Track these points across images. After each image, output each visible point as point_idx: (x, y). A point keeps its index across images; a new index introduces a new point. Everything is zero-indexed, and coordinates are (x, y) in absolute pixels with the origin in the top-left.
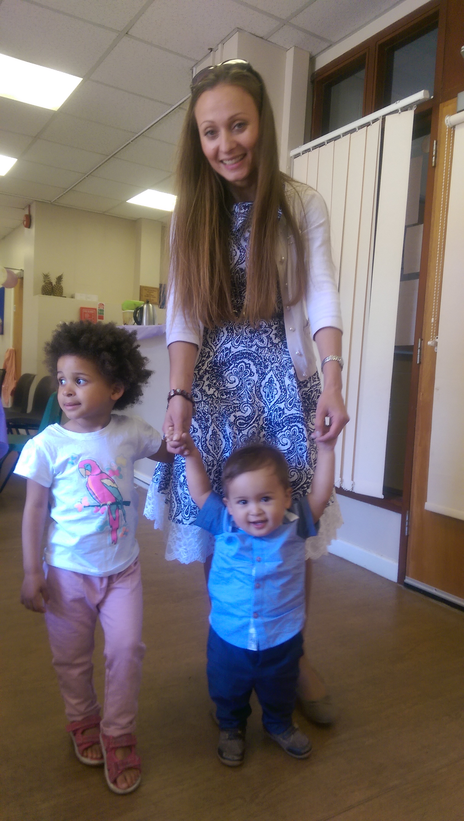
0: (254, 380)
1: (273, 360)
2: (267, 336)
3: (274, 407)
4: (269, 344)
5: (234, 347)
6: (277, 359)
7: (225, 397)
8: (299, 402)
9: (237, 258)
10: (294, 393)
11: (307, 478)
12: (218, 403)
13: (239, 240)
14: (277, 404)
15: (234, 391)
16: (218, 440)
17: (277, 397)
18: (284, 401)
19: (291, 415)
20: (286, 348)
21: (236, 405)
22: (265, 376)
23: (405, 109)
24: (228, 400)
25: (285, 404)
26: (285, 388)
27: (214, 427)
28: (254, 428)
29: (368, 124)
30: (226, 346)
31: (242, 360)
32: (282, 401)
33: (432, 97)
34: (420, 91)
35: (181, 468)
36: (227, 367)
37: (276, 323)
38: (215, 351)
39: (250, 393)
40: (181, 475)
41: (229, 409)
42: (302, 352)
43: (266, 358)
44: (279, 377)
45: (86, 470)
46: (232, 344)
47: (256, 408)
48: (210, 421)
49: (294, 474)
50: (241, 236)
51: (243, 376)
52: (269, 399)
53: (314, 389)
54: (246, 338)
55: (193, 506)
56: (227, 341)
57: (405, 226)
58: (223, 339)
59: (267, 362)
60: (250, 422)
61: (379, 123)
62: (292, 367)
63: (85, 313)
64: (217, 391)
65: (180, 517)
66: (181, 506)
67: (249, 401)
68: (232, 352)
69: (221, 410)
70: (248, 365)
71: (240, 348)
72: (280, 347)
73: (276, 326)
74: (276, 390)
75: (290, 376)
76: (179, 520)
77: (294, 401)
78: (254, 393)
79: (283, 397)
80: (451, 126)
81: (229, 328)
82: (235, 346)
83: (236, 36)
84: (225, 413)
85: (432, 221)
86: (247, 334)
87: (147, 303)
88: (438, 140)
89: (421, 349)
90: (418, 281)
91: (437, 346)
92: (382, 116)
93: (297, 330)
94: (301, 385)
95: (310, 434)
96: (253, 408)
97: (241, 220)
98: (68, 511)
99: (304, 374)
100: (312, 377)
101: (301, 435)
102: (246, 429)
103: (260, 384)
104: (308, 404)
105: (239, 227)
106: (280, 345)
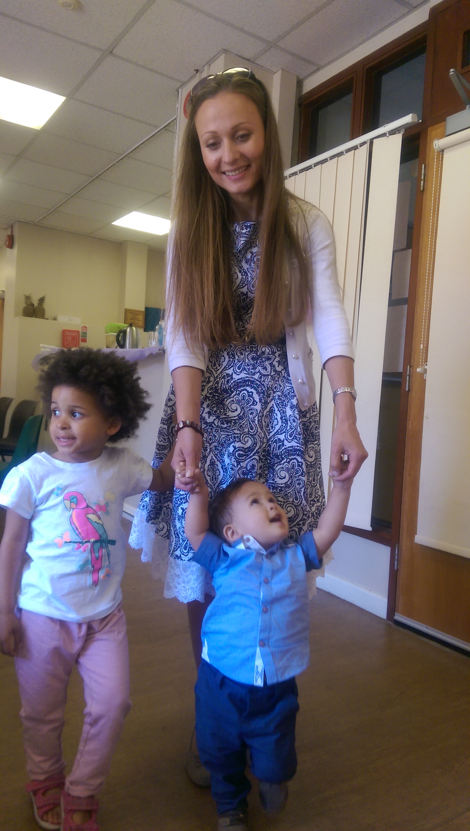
0: (257, 410)
1: (275, 389)
2: (270, 363)
3: (273, 438)
4: (272, 372)
5: (235, 373)
6: (280, 388)
7: (225, 426)
8: (299, 434)
9: (238, 281)
10: (295, 424)
11: (303, 514)
12: (218, 431)
13: (241, 261)
14: (277, 435)
15: (235, 420)
16: (216, 470)
17: (277, 427)
18: (284, 432)
19: (291, 447)
20: (289, 376)
21: (236, 435)
22: (267, 405)
23: (393, 132)
24: (228, 429)
25: (285, 436)
26: (286, 418)
27: (212, 456)
28: (254, 460)
29: (355, 148)
30: (228, 372)
31: (244, 387)
32: (282, 432)
33: (420, 121)
34: (409, 114)
35: (180, 500)
36: (228, 395)
37: (279, 349)
38: (215, 376)
39: (251, 423)
40: (180, 508)
41: (229, 438)
42: (305, 380)
43: (269, 386)
44: (280, 407)
45: (71, 502)
46: (233, 370)
47: (258, 440)
48: (209, 450)
49: (291, 510)
50: (242, 258)
51: (246, 404)
52: (268, 429)
53: (313, 420)
54: (248, 365)
56: (229, 366)
57: (393, 251)
58: (225, 364)
59: (270, 390)
60: (250, 454)
61: (366, 147)
62: (295, 397)
63: (67, 336)
64: (217, 419)
65: (178, 553)
66: (180, 541)
67: (250, 431)
68: (234, 379)
69: (221, 439)
70: (251, 394)
71: (243, 375)
72: (283, 375)
73: (279, 352)
74: (276, 421)
75: (292, 406)
76: (177, 556)
77: (294, 433)
78: (256, 422)
79: (284, 428)
80: (439, 150)
81: (231, 353)
82: (237, 373)
83: (223, 57)
84: (225, 443)
85: (420, 246)
86: (249, 361)
87: (131, 325)
88: (426, 164)
89: (409, 376)
90: (406, 307)
91: (426, 373)
92: (371, 140)
93: (300, 357)
94: (301, 415)
95: (307, 467)
96: (254, 440)
97: (243, 240)
98: (47, 546)
99: (306, 404)
100: (311, 407)
101: (299, 469)
102: (245, 461)
103: (263, 413)
104: (306, 436)
105: (241, 248)
106: (283, 373)
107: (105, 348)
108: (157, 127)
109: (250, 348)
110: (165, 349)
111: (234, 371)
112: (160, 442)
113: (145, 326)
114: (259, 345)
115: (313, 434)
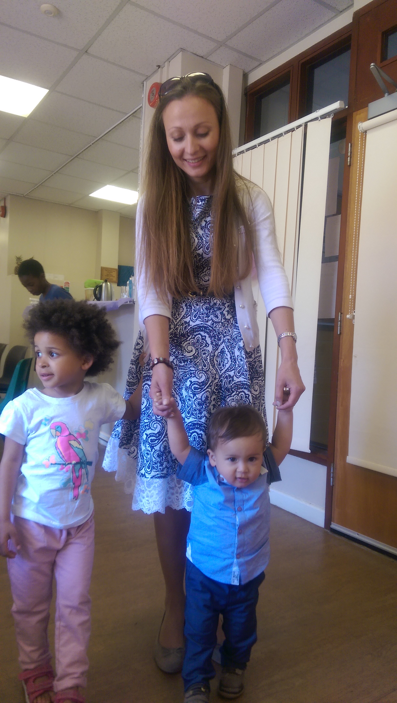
0: (209, 350)
1: (225, 334)
2: (221, 312)
3: (224, 375)
4: (223, 319)
5: (192, 321)
6: (229, 333)
7: (183, 364)
8: (246, 371)
10: (243, 363)
12: (177, 369)
13: (197, 228)
14: (227, 372)
15: (191, 359)
17: (228, 366)
18: (234, 369)
19: (239, 382)
20: (237, 323)
21: (192, 372)
22: (218, 347)
23: (324, 117)
24: (185, 367)
25: (234, 373)
26: (235, 358)
28: (207, 393)
29: (292, 130)
30: (185, 320)
31: (199, 332)
32: (232, 369)
33: (347, 107)
34: (337, 101)
36: (185, 338)
37: (228, 301)
38: (175, 324)
39: (204, 361)
42: (250, 326)
43: (220, 331)
44: (230, 349)
45: (56, 431)
47: (210, 375)
50: (198, 225)
51: (200, 346)
52: (220, 367)
53: (257, 360)
54: (203, 314)
55: (154, 462)
56: (186, 315)
57: (326, 217)
59: (220, 335)
60: (204, 387)
61: (302, 129)
62: (242, 341)
64: (176, 359)
67: (203, 368)
68: (191, 325)
69: (179, 376)
70: (204, 337)
71: (198, 322)
72: (232, 322)
73: (228, 304)
74: (227, 360)
75: (240, 348)
77: (242, 370)
78: (209, 361)
79: (233, 366)
80: (363, 131)
81: (188, 304)
82: (193, 320)
83: (180, 56)
84: (183, 379)
85: (348, 212)
86: (203, 310)
87: (106, 281)
88: (352, 143)
89: (340, 321)
90: (337, 263)
91: (354, 319)
92: (305, 123)
93: (246, 306)
94: (247, 356)
95: (253, 400)
96: (207, 375)
97: (199, 211)
98: (37, 466)
99: (251, 346)
100: (256, 350)
101: (247, 400)
102: (200, 393)
103: (214, 354)
104: (252, 373)
105: (197, 218)
106: (231, 321)
108: (126, 114)
109: (204, 300)
110: (135, 301)
111: (190, 319)
112: (130, 379)
113: (118, 281)
114: (212, 298)
115: (258, 372)
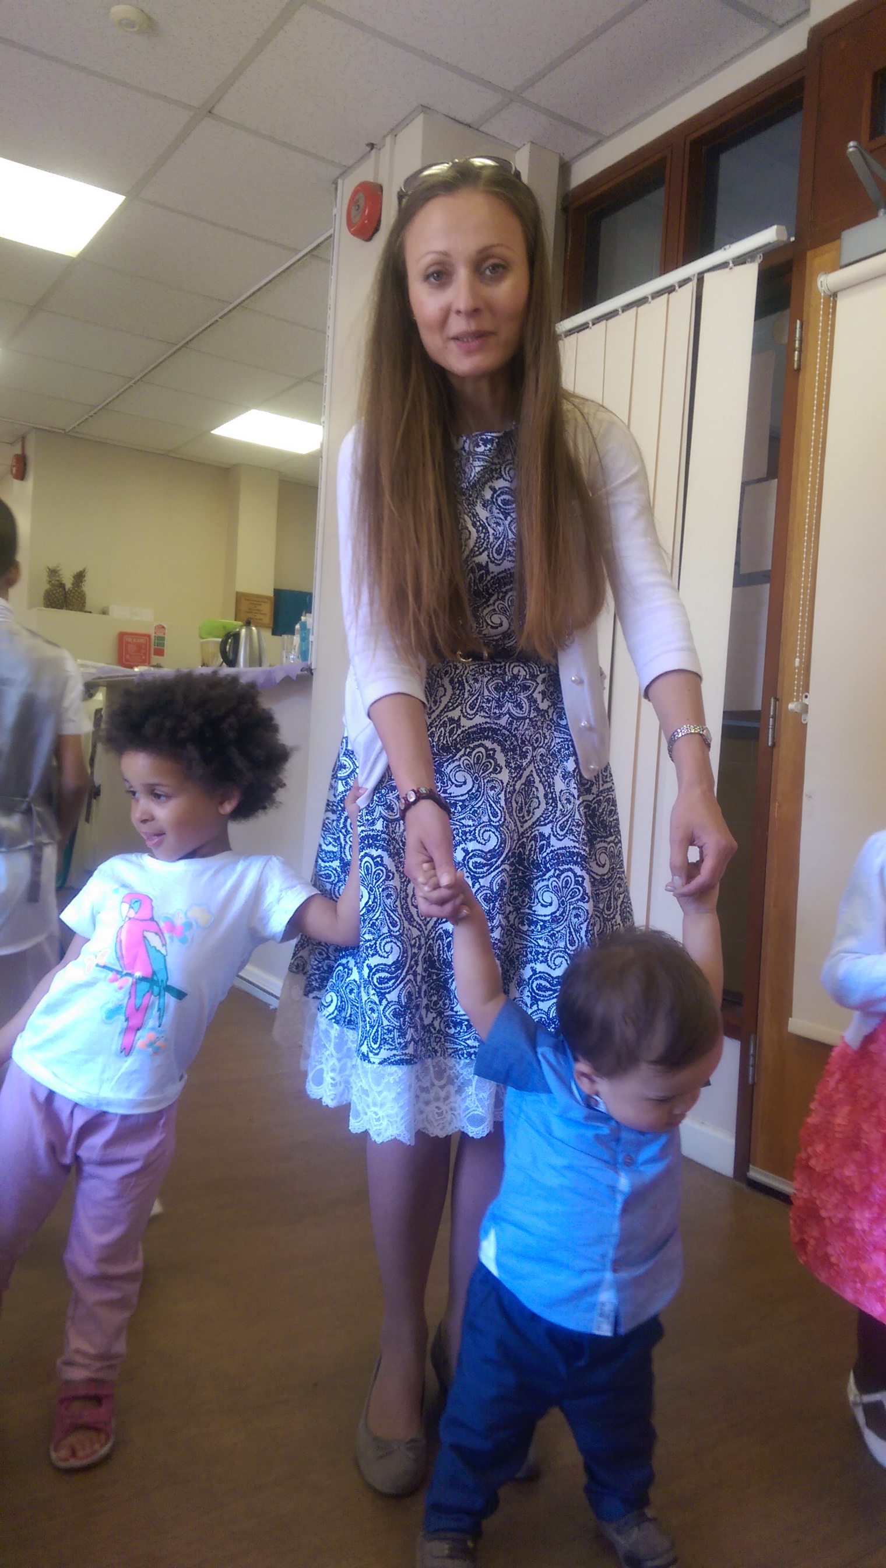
0: (501, 781)
1: (536, 743)
2: (529, 696)
3: (530, 832)
4: (532, 711)
5: (465, 717)
6: (544, 741)
8: (578, 825)
10: (571, 806)
15: (463, 801)
17: (538, 813)
18: (551, 821)
19: (562, 848)
20: (563, 719)
21: (467, 829)
22: (520, 772)
23: (741, 260)
25: (552, 828)
26: (554, 796)
28: (503, 874)
29: (670, 290)
30: (450, 714)
31: (480, 742)
32: (547, 821)
33: (793, 239)
34: (771, 225)
36: (451, 755)
37: (543, 669)
38: (429, 724)
39: (494, 805)
42: (593, 723)
43: (525, 738)
44: (544, 776)
46: (461, 711)
47: (506, 835)
50: (477, 498)
51: (482, 772)
52: (521, 815)
53: (604, 797)
54: (488, 701)
56: (453, 705)
57: (742, 483)
58: (445, 700)
59: (526, 745)
60: (496, 862)
61: (691, 287)
62: (570, 758)
63: (128, 643)
67: (492, 821)
68: (463, 727)
70: (491, 752)
71: (478, 720)
72: (551, 717)
73: (545, 675)
74: (537, 800)
75: (565, 775)
78: (503, 803)
80: (828, 293)
81: (456, 680)
82: (468, 716)
83: (420, 120)
85: (793, 473)
86: (490, 692)
87: (248, 624)
88: (804, 319)
89: (775, 717)
90: (767, 586)
91: (806, 711)
92: (699, 274)
93: (583, 680)
94: (582, 789)
95: (593, 884)
96: (501, 835)
97: (478, 466)
99: (592, 767)
100: (600, 775)
101: (578, 889)
102: (486, 876)
103: (514, 787)
104: (591, 827)
105: (474, 481)
106: (550, 714)
107: (200, 667)
108: (296, 251)
109: (490, 669)
110: (313, 668)
111: (463, 713)
113: (274, 625)
114: (508, 664)
115: (606, 824)
